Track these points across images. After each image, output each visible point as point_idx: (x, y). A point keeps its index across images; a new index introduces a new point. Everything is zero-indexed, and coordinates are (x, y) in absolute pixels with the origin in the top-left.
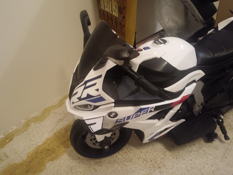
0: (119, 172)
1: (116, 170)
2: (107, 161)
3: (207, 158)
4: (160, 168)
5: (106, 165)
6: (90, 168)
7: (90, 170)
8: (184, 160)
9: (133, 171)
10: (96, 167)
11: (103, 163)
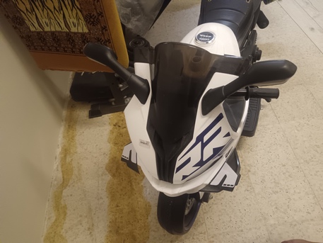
0: (225, 210)
1: (220, 211)
2: (202, 213)
3: (269, 129)
4: (249, 171)
5: (206, 218)
6: (195, 237)
7: (198, 238)
8: (257, 146)
9: (235, 196)
10: (200, 229)
11: (201, 219)
